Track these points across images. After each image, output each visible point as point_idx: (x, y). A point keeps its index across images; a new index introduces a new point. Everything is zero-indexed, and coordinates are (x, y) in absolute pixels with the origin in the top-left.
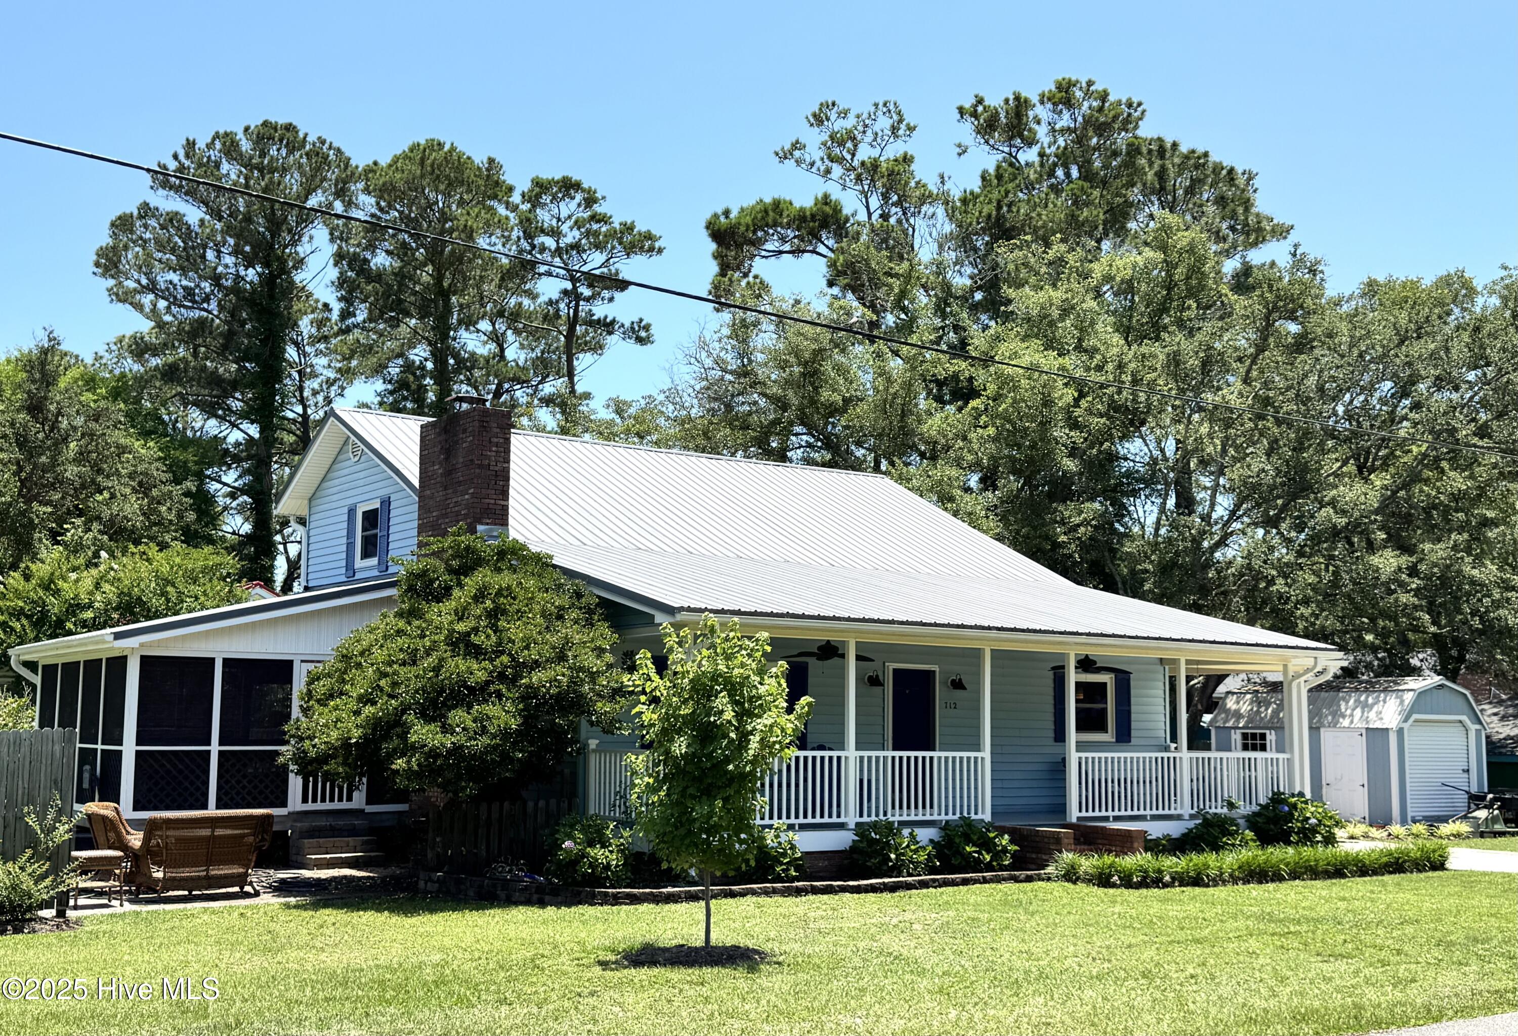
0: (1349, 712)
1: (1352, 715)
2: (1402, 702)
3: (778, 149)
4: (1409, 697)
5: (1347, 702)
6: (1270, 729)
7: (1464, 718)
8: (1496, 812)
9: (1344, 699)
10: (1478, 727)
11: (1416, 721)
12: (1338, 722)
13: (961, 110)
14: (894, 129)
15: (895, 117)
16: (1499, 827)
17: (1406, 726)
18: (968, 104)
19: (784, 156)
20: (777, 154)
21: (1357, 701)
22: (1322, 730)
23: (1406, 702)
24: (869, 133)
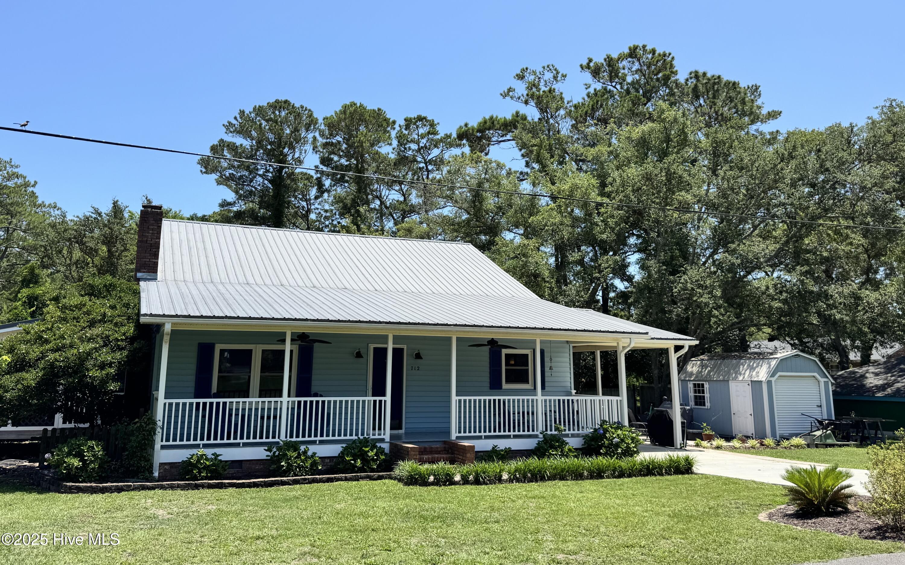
0: (743, 372)
1: (744, 374)
2: (770, 366)
3: (502, 92)
4: (774, 363)
5: (744, 366)
6: (705, 381)
7: (816, 374)
8: (829, 432)
9: (742, 364)
10: (826, 380)
11: (780, 376)
12: (737, 377)
13: (581, 66)
14: (555, 78)
15: (555, 72)
16: (829, 441)
17: (773, 379)
18: (585, 63)
19: (505, 95)
20: (501, 95)
21: (749, 365)
22: (730, 382)
23: (772, 366)
24: (542, 81)
